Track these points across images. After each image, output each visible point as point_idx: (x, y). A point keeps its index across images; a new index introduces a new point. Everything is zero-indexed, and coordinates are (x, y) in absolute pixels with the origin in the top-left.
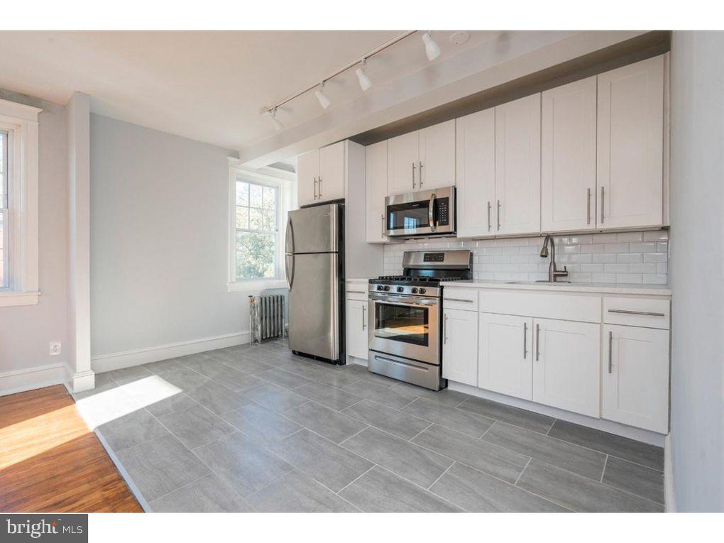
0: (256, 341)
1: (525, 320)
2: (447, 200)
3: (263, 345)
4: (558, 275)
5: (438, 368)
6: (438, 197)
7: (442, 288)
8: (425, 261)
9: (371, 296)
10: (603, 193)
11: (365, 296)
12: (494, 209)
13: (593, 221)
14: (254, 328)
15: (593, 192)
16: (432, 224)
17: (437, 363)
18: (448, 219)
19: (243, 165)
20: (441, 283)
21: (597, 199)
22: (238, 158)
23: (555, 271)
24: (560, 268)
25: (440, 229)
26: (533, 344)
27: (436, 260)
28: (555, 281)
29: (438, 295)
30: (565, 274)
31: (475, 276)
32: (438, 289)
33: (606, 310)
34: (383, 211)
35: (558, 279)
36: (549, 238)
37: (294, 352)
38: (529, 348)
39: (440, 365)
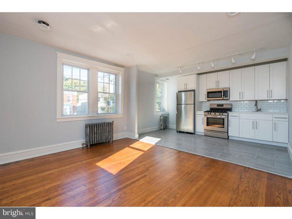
0: (161, 129)
1: (253, 120)
2: (227, 91)
3: (164, 130)
4: (258, 110)
5: (227, 133)
6: (224, 90)
7: (228, 113)
8: (217, 106)
9: (205, 115)
10: (271, 91)
11: (203, 116)
12: (241, 94)
13: (269, 97)
14: (161, 126)
15: (269, 91)
16: (222, 97)
17: (227, 132)
18: (227, 95)
19: (159, 79)
20: (228, 112)
21: (270, 92)
22: (157, 77)
23: (257, 109)
24: (259, 108)
25: (225, 98)
26: (255, 125)
27: (221, 106)
28: (257, 111)
29: (227, 115)
30: (260, 110)
31: (233, 110)
32: (227, 113)
33: (274, 117)
34: (206, 93)
35: (258, 111)
36: (256, 101)
37: (177, 131)
38: (254, 127)
39: (228, 132)
